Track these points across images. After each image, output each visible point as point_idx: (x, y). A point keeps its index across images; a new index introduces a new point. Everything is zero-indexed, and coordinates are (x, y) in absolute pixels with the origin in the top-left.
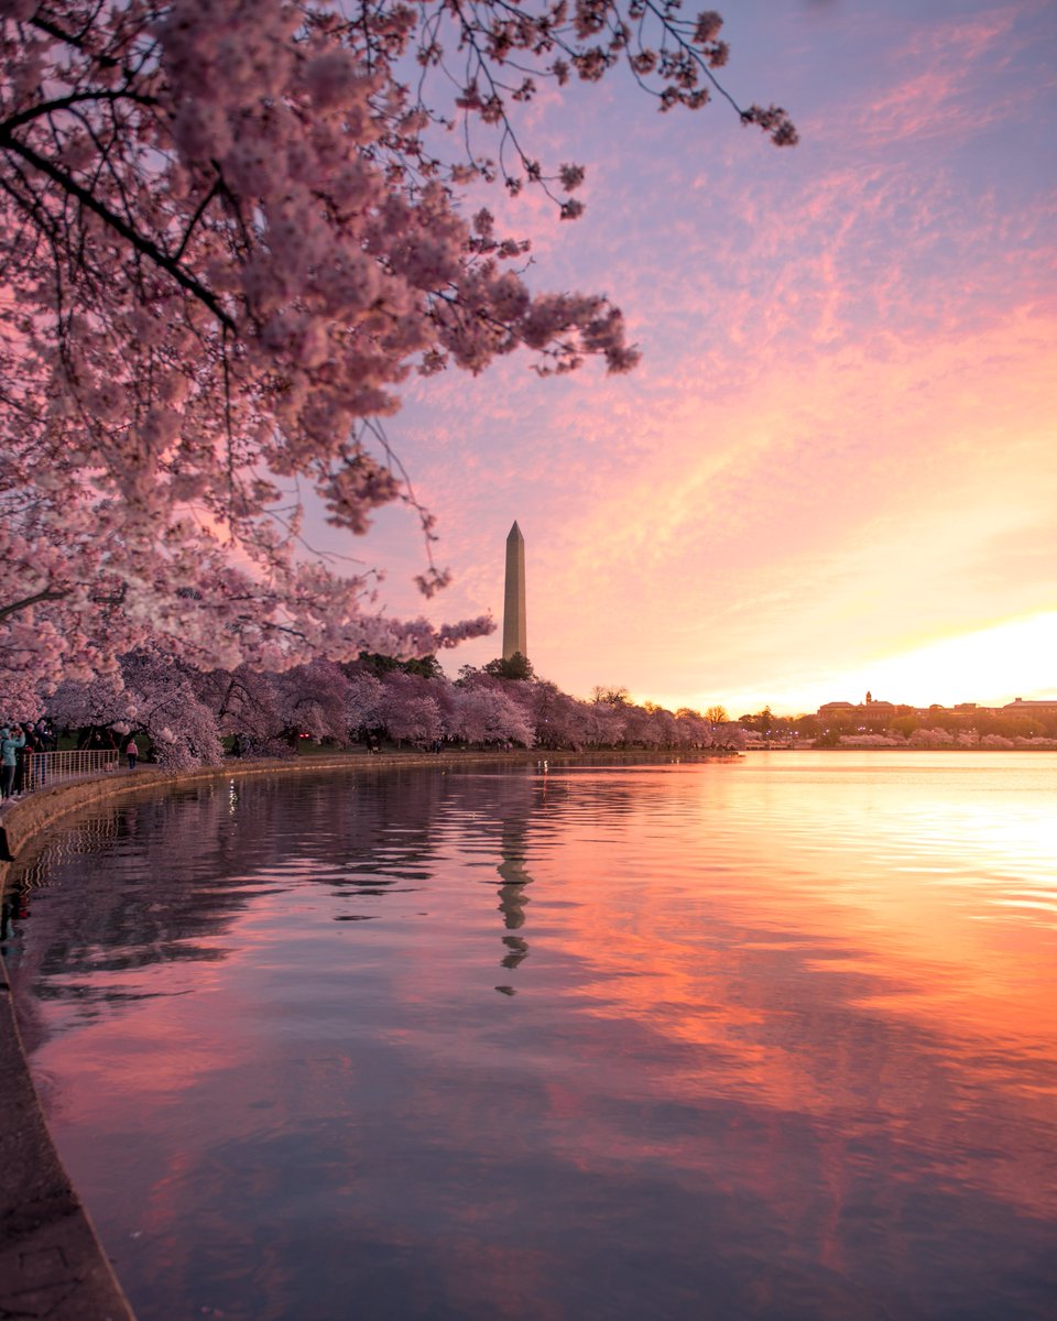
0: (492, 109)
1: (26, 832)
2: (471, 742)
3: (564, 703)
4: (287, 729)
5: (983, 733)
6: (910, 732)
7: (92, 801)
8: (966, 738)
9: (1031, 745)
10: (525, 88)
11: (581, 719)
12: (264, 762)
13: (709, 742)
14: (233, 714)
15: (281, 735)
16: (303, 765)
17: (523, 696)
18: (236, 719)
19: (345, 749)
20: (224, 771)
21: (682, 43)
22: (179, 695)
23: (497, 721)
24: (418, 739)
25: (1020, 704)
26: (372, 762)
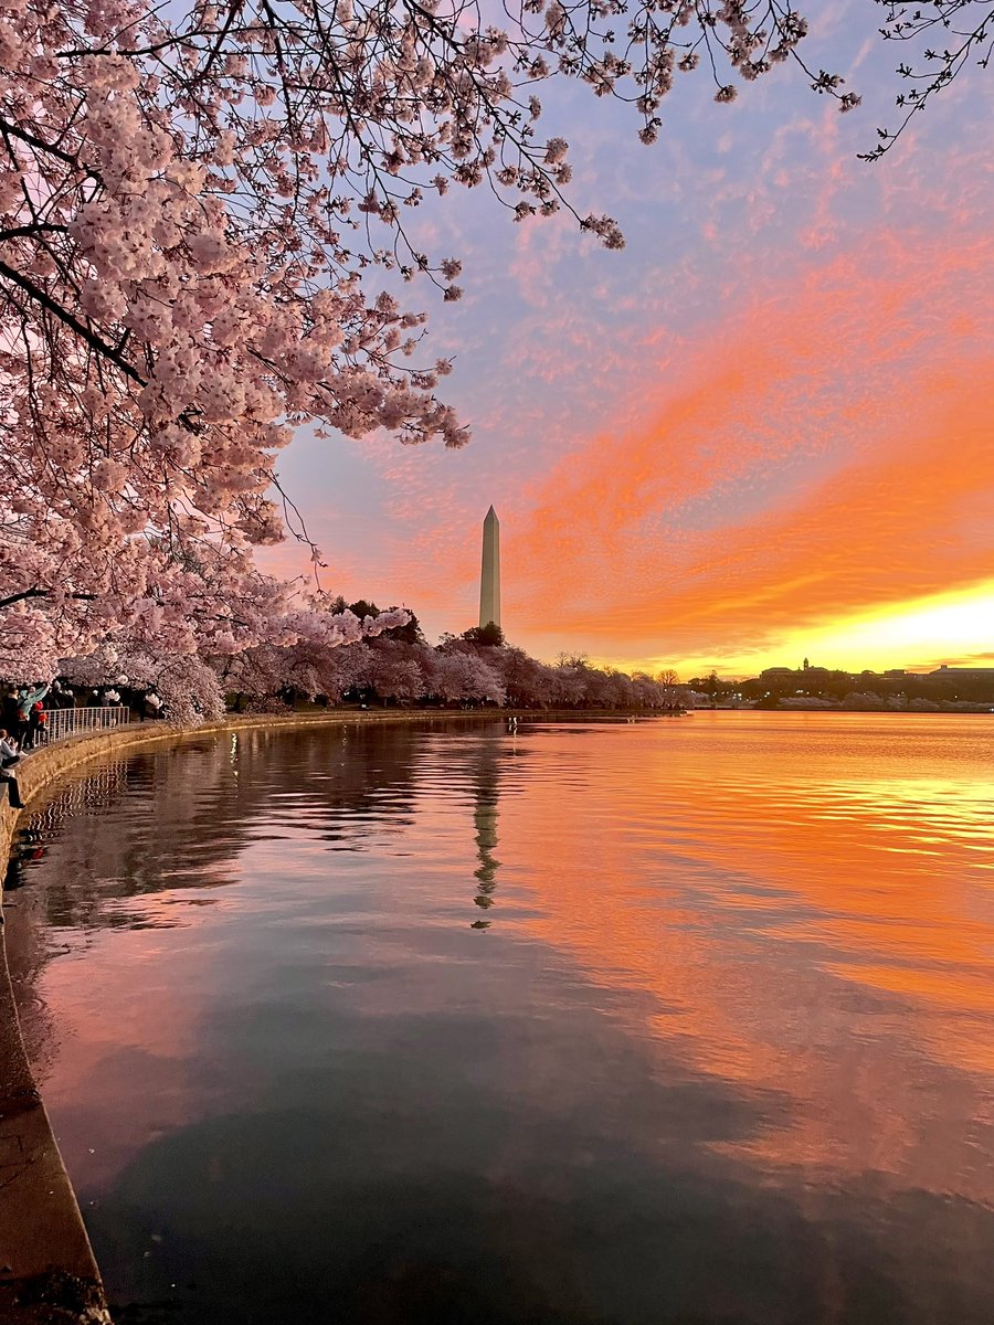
0: (389, 212)
1: (38, 782)
2: (449, 700)
3: (531, 666)
4: (284, 689)
5: (911, 696)
6: (844, 695)
7: (102, 753)
8: (896, 701)
9: (956, 708)
10: (414, 196)
11: (548, 681)
12: (262, 718)
13: (660, 703)
14: (236, 675)
15: (279, 694)
16: (298, 720)
17: (496, 660)
18: (237, 680)
19: (338, 707)
20: (226, 725)
21: (534, 164)
22: (185, 658)
23: (472, 682)
24: (402, 698)
25: (944, 671)
26: (359, 718)
